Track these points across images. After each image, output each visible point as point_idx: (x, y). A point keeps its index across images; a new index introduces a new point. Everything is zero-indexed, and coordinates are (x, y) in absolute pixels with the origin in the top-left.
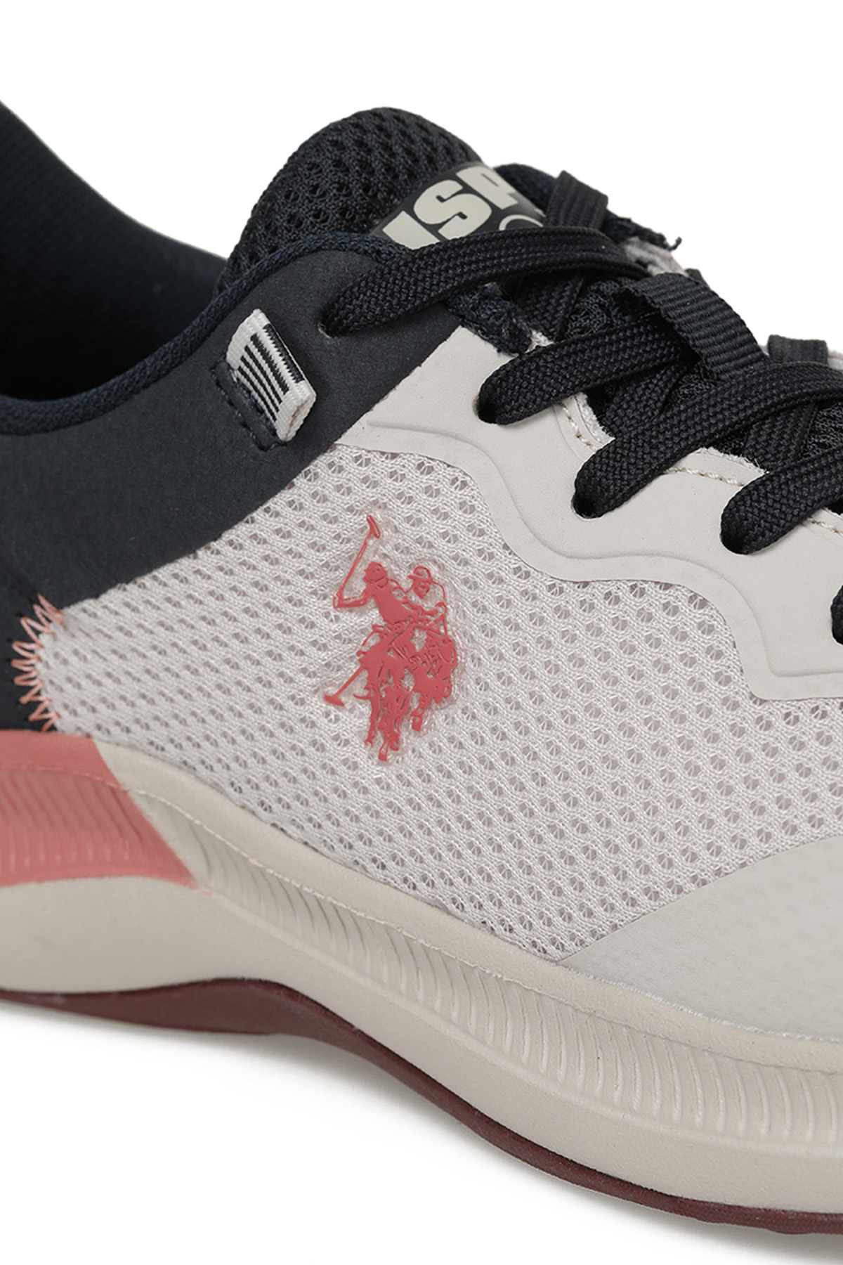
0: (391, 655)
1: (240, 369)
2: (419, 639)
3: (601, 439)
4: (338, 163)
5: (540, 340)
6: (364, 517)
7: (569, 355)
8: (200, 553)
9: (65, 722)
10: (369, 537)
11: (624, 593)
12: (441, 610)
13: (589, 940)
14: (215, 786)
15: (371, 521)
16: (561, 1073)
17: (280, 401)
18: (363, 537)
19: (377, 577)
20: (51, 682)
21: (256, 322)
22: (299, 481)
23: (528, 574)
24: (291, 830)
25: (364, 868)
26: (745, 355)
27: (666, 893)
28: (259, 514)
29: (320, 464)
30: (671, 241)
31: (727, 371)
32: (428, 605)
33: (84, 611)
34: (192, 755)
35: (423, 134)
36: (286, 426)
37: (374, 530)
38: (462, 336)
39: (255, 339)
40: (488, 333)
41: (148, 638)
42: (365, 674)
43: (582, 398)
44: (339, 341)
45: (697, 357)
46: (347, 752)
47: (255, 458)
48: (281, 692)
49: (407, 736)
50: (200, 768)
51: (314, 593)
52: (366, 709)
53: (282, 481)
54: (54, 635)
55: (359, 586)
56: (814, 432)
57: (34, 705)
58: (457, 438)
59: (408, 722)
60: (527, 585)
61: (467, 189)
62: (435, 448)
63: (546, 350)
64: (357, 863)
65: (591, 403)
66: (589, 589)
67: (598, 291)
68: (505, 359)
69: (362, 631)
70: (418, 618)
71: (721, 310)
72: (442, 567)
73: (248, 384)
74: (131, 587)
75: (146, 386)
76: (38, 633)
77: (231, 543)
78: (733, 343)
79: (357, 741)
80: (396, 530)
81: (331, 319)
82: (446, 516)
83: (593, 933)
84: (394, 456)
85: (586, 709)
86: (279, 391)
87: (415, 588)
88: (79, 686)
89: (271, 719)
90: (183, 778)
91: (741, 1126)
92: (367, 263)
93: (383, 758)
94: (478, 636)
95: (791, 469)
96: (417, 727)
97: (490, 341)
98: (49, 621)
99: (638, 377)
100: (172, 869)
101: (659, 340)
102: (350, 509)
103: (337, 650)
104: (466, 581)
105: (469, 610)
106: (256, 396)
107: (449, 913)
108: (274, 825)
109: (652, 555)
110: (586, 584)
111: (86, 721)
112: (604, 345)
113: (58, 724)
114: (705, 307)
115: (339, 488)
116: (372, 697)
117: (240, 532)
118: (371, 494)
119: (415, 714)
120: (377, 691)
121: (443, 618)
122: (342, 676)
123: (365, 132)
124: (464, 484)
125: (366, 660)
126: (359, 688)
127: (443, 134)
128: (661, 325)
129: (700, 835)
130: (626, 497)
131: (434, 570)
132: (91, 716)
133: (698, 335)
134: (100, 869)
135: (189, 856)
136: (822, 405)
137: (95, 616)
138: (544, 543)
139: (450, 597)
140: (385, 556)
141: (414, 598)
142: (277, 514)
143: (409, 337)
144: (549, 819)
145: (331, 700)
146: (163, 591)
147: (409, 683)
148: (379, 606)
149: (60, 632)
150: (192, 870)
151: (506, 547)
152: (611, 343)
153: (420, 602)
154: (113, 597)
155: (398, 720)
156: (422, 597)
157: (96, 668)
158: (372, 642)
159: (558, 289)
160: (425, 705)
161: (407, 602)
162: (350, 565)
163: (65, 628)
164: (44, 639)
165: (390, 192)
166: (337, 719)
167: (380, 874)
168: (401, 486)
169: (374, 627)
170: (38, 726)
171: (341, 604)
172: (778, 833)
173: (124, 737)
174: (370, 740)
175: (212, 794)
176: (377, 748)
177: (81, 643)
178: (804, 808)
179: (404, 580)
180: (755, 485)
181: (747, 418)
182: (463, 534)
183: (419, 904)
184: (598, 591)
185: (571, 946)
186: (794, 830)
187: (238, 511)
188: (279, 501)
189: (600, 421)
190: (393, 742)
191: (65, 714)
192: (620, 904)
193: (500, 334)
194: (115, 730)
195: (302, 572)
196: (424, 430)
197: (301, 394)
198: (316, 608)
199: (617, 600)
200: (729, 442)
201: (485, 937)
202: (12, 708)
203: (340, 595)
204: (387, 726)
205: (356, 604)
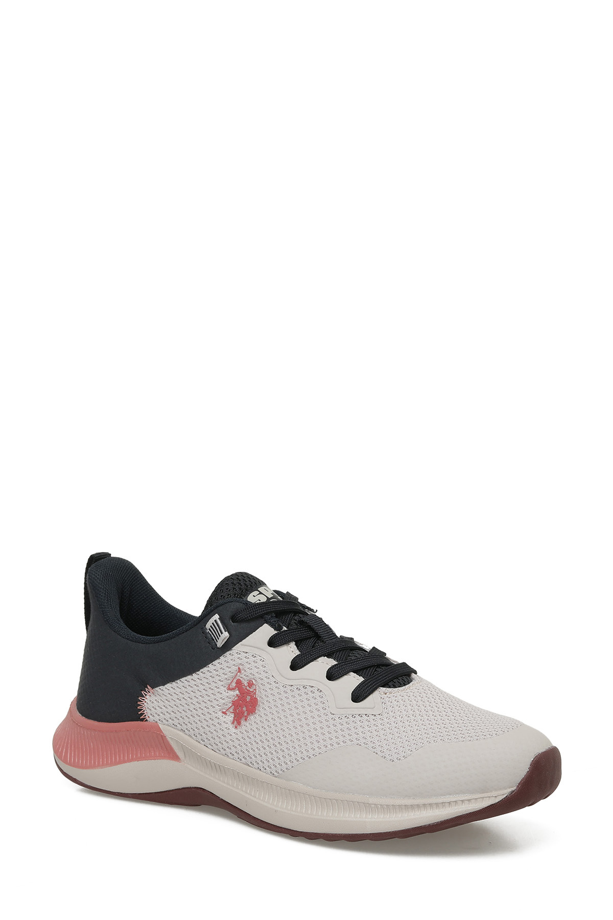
0: (241, 702)
1: (209, 629)
2: (248, 698)
3: (298, 653)
4: (233, 583)
5: (285, 628)
6: (237, 667)
7: (292, 632)
8: (193, 675)
9: (151, 719)
10: (238, 672)
11: (301, 688)
12: (255, 691)
13: (286, 770)
14: (190, 736)
15: (239, 668)
16: (275, 803)
17: (220, 636)
18: (236, 672)
19: (239, 682)
20: (148, 708)
21: (216, 617)
22: (222, 658)
23: (278, 683)
24: (209, 746)
25: (228, 755)
26: (331, 637)
27: (307, 759)
28: (210, 665)
29: (227, 654)
30: (315, 611)
31: (328, 641)
32: (251, 690)
33: (160, 689)
34: (184, 727)
35: (249, 579)
36: (220, 644)
37: (239, 670)
38: (266, 626)
39: (215, 621)
40: (272, 625)
41: (176, 696)
42: (233, 707)
43: (294, 643)
44: (235, 624)
45: (320, 637)
46: (226, 726)
47: (211, 651)
48: (211, 710)
49: (243, 722)
50: (186, 731)
51: (222, 685)
52: (233, 715)
53: (218, 657)
54: (150, 695)
55: (234, 685)
56: (349, 656)
57: (142, 714)
58: (263, 650)
59: (244, 718)
60: (277, 685)
61: (261, 593)
62: (257, 652)
63: (286, 630)
64: (226, 754)
65: (296, 645)
66: (293, 687)
67: (294, 619)
68: (277, 632)
69: (234, 696)
70: (249, 693)
71: (325, 626)
72: (256, 681)
73: (211, 633)
74: (173, 683)
75: (183, 633)
76: (146, 695)
77: (202, 672)
78: (329, 634)
79: (229, 723)
80: (245, 671)
81: (234, 619)
82: (258, 668)
83: (287, 769)
84: (247, 653)
85: (290, 715)
86: (220, 634)
87: (248, 686)
88: (156, 709)
89: (208, 717)
90: (181, 733)
91: (320, 813)
92: (244, 606)
93: (236, 727)
94: (264, 697)
95: (344, 662)
96: (246, 720)
97: (273, 627)
98: (149, 692)
99: (307, 639)
100: (176, 757)
101: (308, 629)
102: (234, 665)
103: (227, 700)
104: (262, 684)
105: (262, 691)
106: (213, 636)
107: (249, 766)
108: (205, 745)
109: (309, 680)
110: (292, 686)
111: (157, 718)
112: (301, 631)
113: (148, 719)
114: (321, 625)
115: (232, 660)
116: (235, 712)
117: (205, 669)
118: (240, 662)
119: (246, 716)
120: (236, 710)
121: (255, 693)
122: (227, 707)
123: (238, 576)
124: (263, 661)
125: (234, 703)
126: (231, 710)
127: (252, 576)
128: (310, 628)
129: (316, 744)
130: (303, 667)
131: (254, 681)
132: (158, 717)
133: (320, 632)
134: (155, 758)
135: (180, 754)
136: (352, 650)
137: (163, 690)
138: (283, 676)
139: (257, 687)
140: (241, 677)
141: (248, 688)
142: (215, 665)
143: (252, 624)
144: (279, 741)
145: (223, 713)
146: (182, 684)
147: (244, 709)
148: (239, 690)
149: (152, 695)
150: (180, 758)
151: (273, 676)
152: (302, 630)
153: (249, 689)
154: (168, 686)
155: (241, 718)
156: (250, 688)
157: (161, 704)
158: (236, 699)
159: (287, 616)
160: (248, 714)
161: (246, 689)
162: (232, 679)
163: (154, 694)
164: (147, 697)
165: (246, 590)
166: (225, 717)
167: (232, 757)
168: (248, 660)
169: (237, 695)
170: (142, 720)
171: (229, 689)
172: (335, 745)
173: (167, 723)
174: (233, 723)
175: (188, 738)
176: (235, 725)
177: (158, 698)
178: (342, 739)
179: (246, 684)
180: (335, 665)
181: (334, 651)
182: (262, 673)
183: (242, 764)
184: (295, 687)
185: (280, 772)
186: (339, 744)
187: (205, 664)
188: (216, 662)
189: (298, 649)
190: (239, 723)
191: (150, 716)
192: (294, 761)
193: (275, 626)
194: (164, 721)
195: (220, 680)
196: (255, 647)
197: (226, 635)
198: (222, 689)
199: (300, 689)
200: (329, 656)
201: (258, 771)
202: (136, 715)
203: (229, 686)
204: (238, 719)
205: (233, 689)
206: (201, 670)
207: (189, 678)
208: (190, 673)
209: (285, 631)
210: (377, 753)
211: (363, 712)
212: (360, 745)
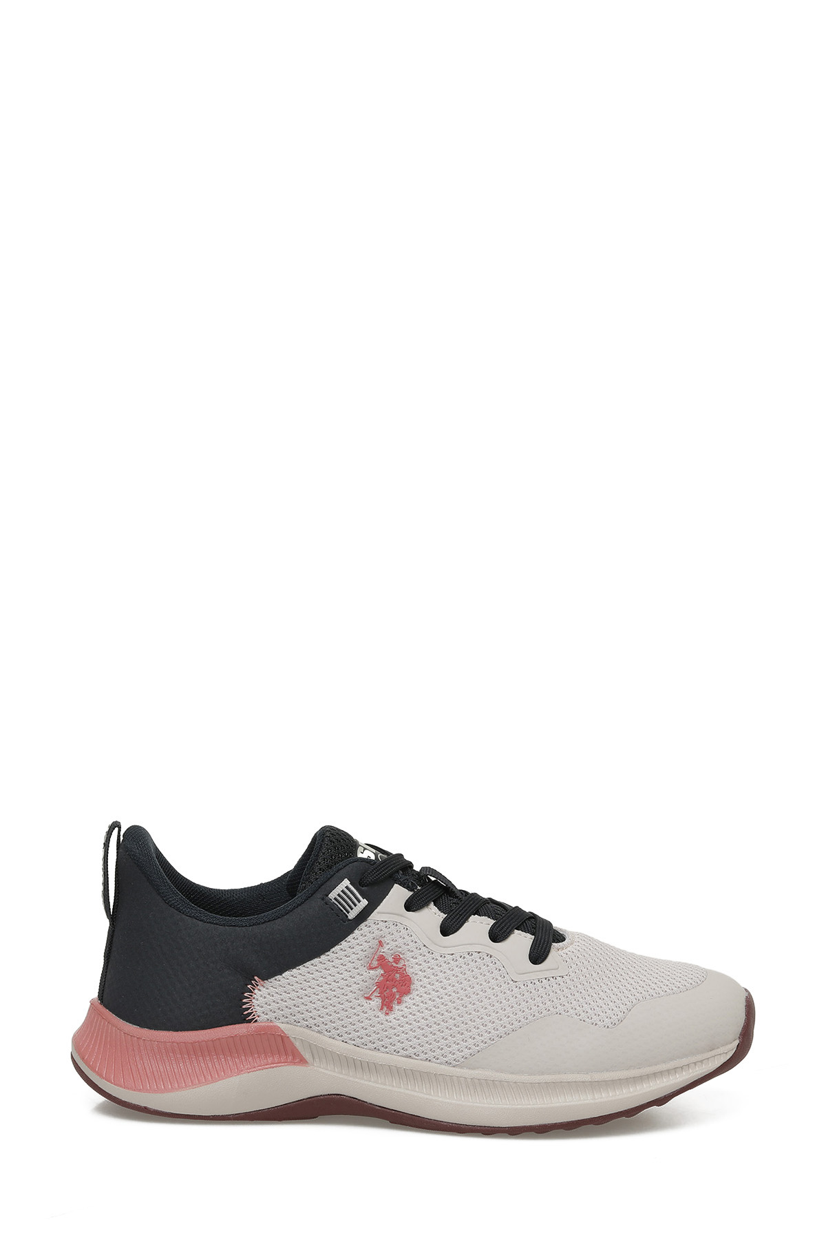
0: (388, 982)
1: (335, 899)
2: (398, 977)
3: (442, 916)
5: (419, 888)
9: (263, 1018)
10: (379, 947)
11: (466, 955)
12: (404, 967)
13: (469, 1057)
15: (380, 942)
17: (355, 905)
18: (377, 947)
19: (381, 958)
20: (258, 1005)
22: (356, 931)
23: (433, 953)
24: (350, 1041)
25: (379, 1049)
27: (496, 1039)
28: (343, 942)
29: (362, 926)
32: (400, 965)
33: (275, 979)
34: (312, 1023)
36: (354, 915)
37: (381, 944)
38: (396, 886)
39: (347, 887)
40: (404, 885)
41: (299, 985)
42: (378, 989)
43: (433, 903)
46: (376, 1014)
47: (341, 925)
49: (396, 1007)
50: (313, 1026)
52: (380, 1000)
53: (351, 932)
54: (259, 990)
55: (375, 963)
57: (250, 1014)
58: (401, 916)
59: (396, 1002)
60: (433, 956)
62: (396, 919)
64: (376, 1048)
65: (435, 905)
68: (412, 893)
70: (397, 970)
72: (403, 954)
73: (338, 904)
74: (294, 970)
76: (254, 989)
77: (334, 952)
82: (404, 938)
83: (471, 1054)
84: (386, 922)
86: (356, 902)
87: (395, 961)
88: (269, 1005)
90: (307, 1031)
93: (387, 1013)
94: (418, 973)
96: (399, 1003)
97: (406, 888)
98: (259, 985)
100: (303, 1061)
104: (412, 957)
105: (414, 965)
106: (341, 906)
107: (413, 1058)
108: (343, 1041)
109: (471, 944)
110: (453, 954)
111: (271, 1016)
113: (259, 1019)
115: (369, 932)
116: (382, 996)
117: (337, 948)
119: (398, 999)
120: (383, 994)
121: (405, 969)
122: (371, 990)
124: (408, 929)
125: (379, 985)
126: (377, 993)
129: (505, 1020)
131: (401, 955)
132: (273, 1014)
135: (307, 1056)
137: (279, 981)
138: (435, 944)
139: (407, 962)
140: (384, 952)
141: (395, 965)
142: (349, 942)
145: (368, 998)
146: (307, 970)
147: (395, 990)
148: (383, 968)
149: (261, 988)
150: (308, 1060)
151: (425, 946)
155: (392, 1002)
156: (397, 964)
157: (278, 998)
158: (382, 978)
160: (401, 996)
161: (392, 966)
162: (373, 956)
163: (265, 987)
164: (256, 991)
167: (385, 1050)
168: (390, 931)
169: (381, 974)
170: (250, 1021)
171: (371, 968)
173: (286, 1020)
174: (382, 1009)
175: (318, 1034)
176: (385, 1011)
177: (272, 991)
179: (391, 960)
180: (495, 925)
182: (409, 944)
183: (402, 1057)
184: (457, 956)
185: (461, 1060)
188: (350, 938)
189: (441, 911)
190: (390, 1009)
191: (262, 1015)
192: (481, 1044)
193: (407, 885)
194: (282, 1018)
195: (357, 959)
196: (398, 915)
197: (364, 903)
199: (464, 957)
201: (427, 1063)
202: (242, 1016)
203: (370, 965)
204: (387, 1004)
205: (375, 968)
206: (332, 950)
207: (316, 961)
208: (318, 955)
209: (420, 890)
210: (584, 1021)
211: (548, 974)
212: (560, 1014)
